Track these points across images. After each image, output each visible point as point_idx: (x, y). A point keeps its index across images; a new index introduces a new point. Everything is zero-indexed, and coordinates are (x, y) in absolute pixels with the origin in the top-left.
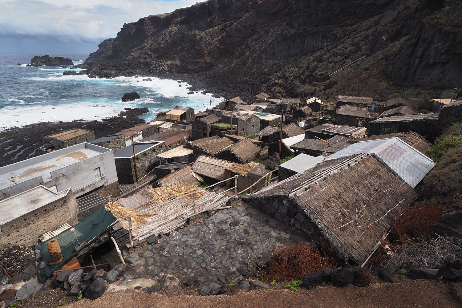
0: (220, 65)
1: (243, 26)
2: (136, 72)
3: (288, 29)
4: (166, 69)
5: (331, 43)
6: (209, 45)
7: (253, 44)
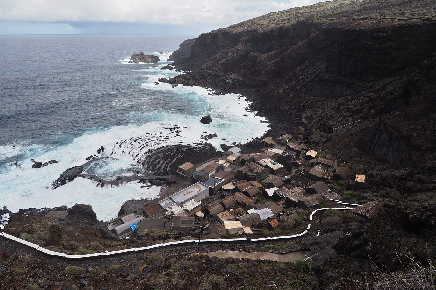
0: (272, 85)
1: (296, 53)
2: (208, 81)
3: (325, 72)
4: (231, 82)
5: (352, 93)
6: (267, 66)
7: (299, 74)
